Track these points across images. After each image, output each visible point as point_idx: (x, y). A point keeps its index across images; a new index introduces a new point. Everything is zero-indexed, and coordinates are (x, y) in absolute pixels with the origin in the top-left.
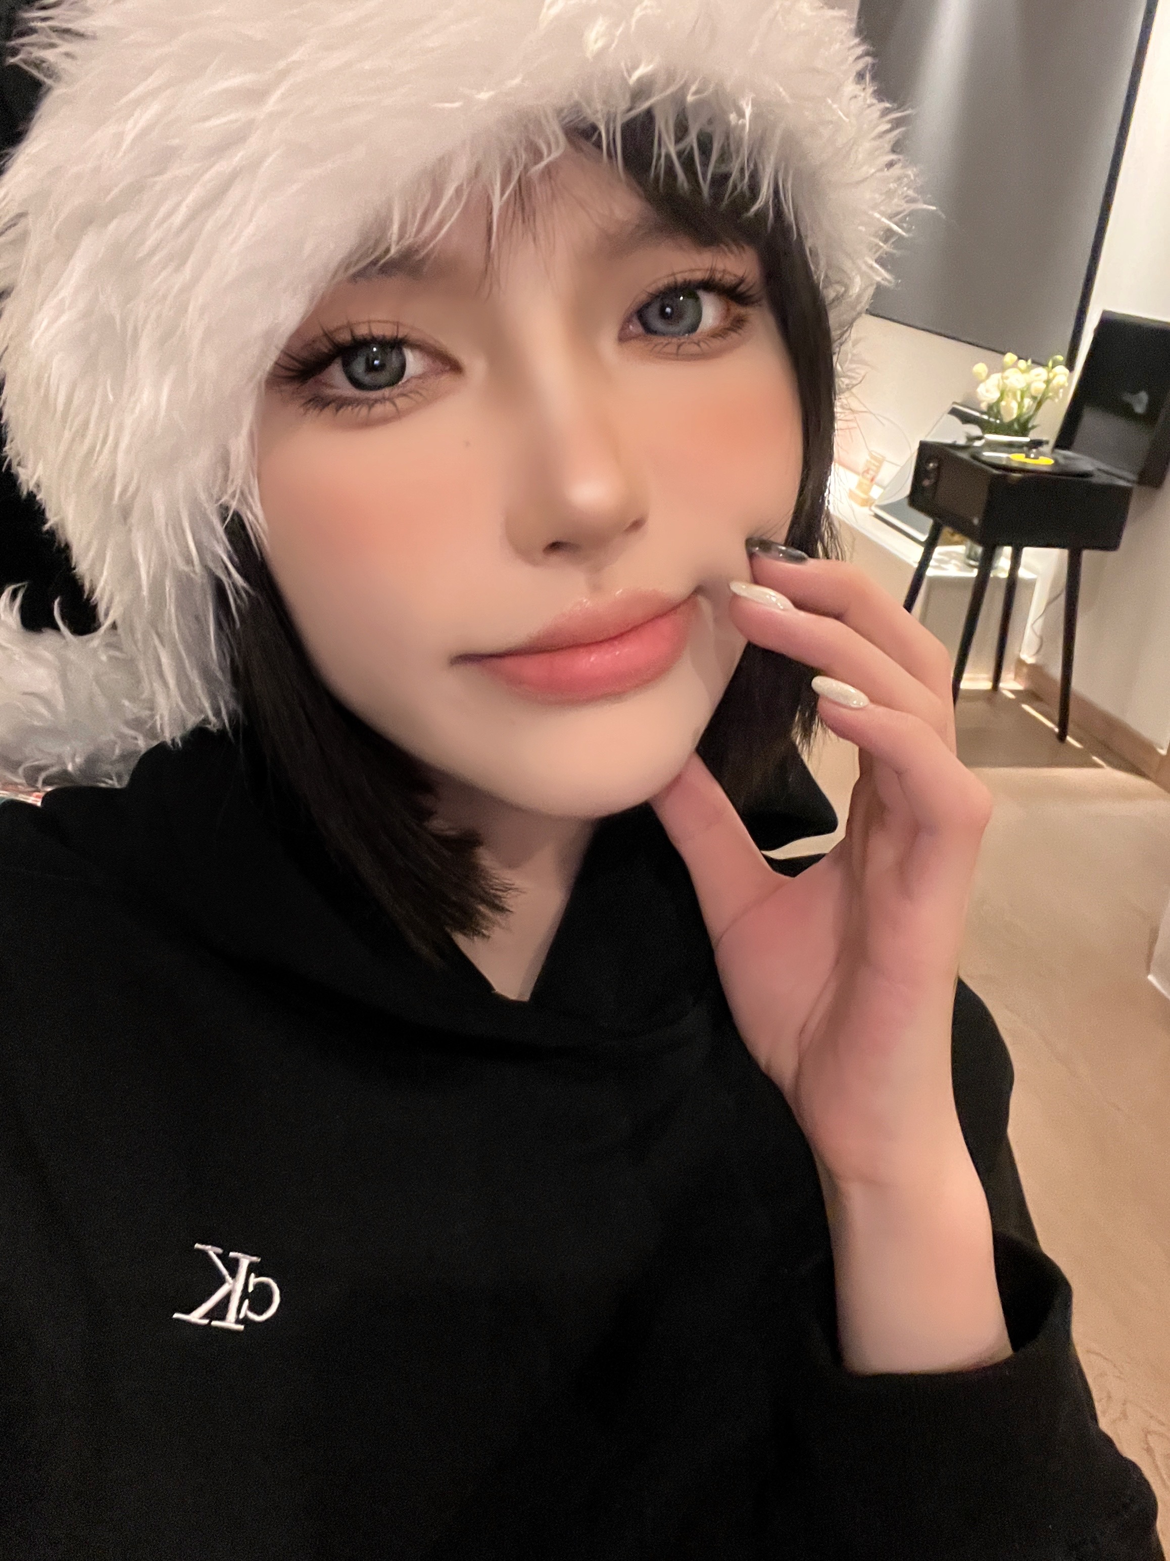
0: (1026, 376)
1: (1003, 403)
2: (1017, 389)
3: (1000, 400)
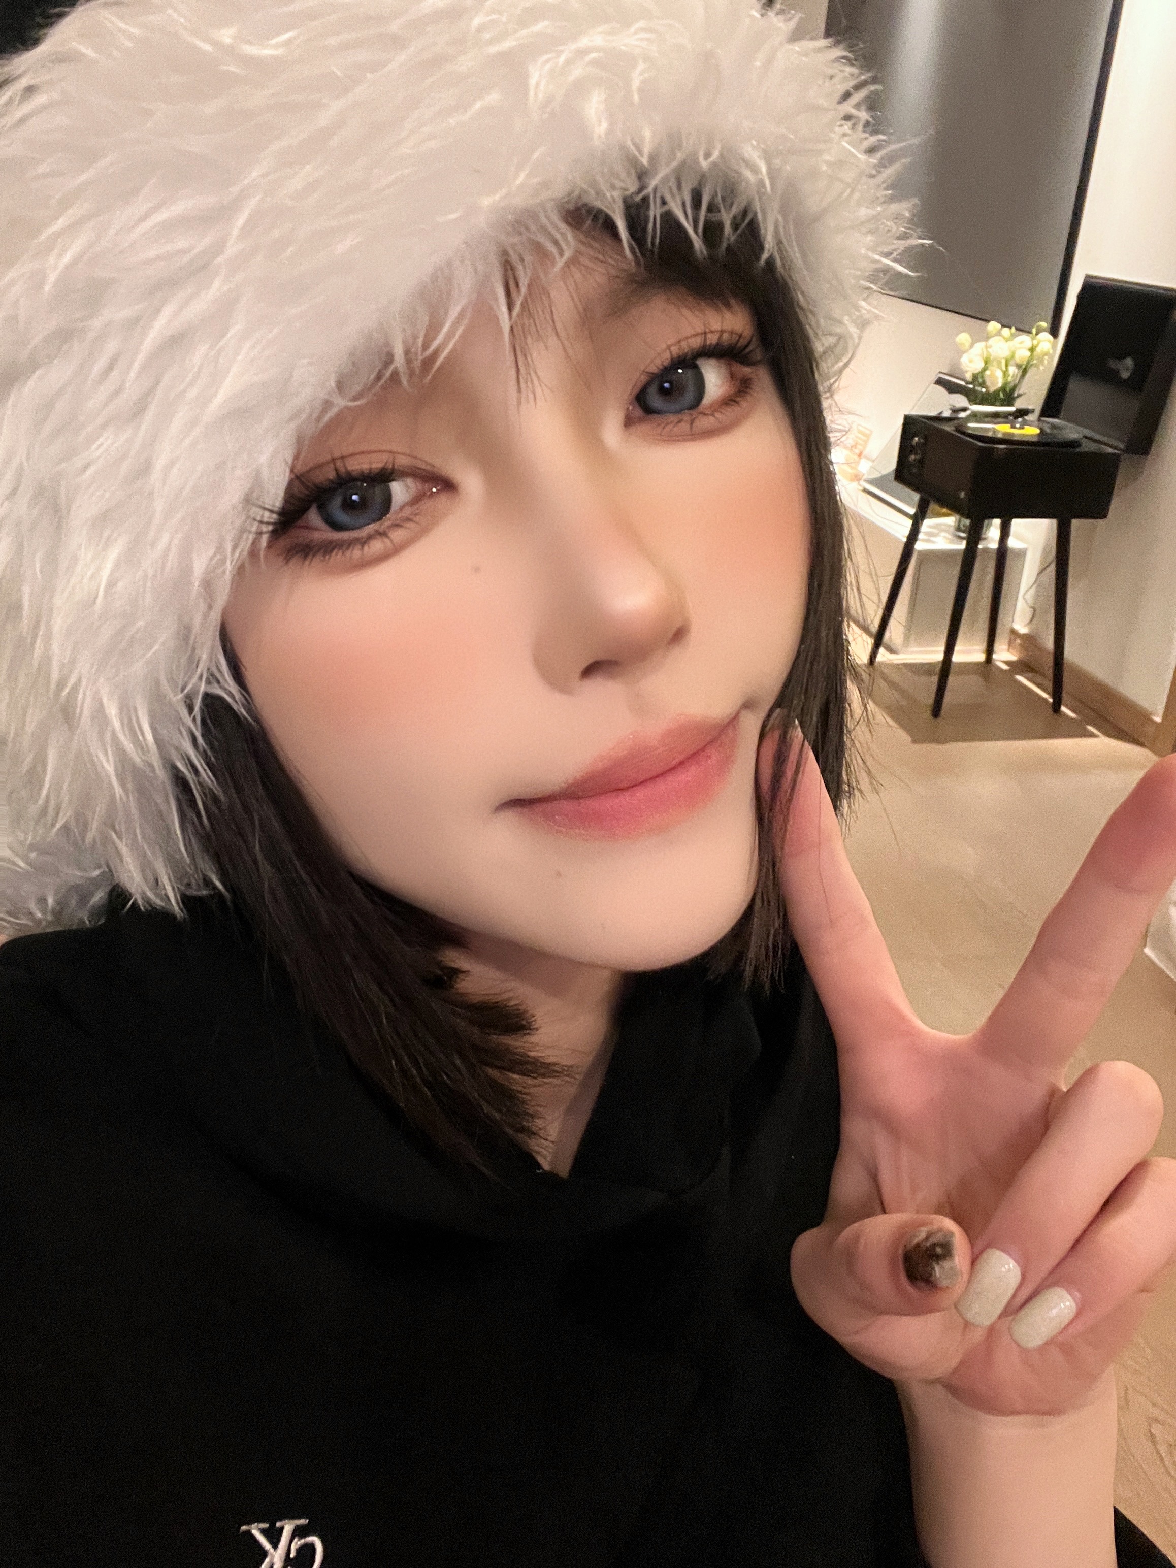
0: (1010, 344)
1: (988, 373)
2: (1001, 359)
3: (984, 370)
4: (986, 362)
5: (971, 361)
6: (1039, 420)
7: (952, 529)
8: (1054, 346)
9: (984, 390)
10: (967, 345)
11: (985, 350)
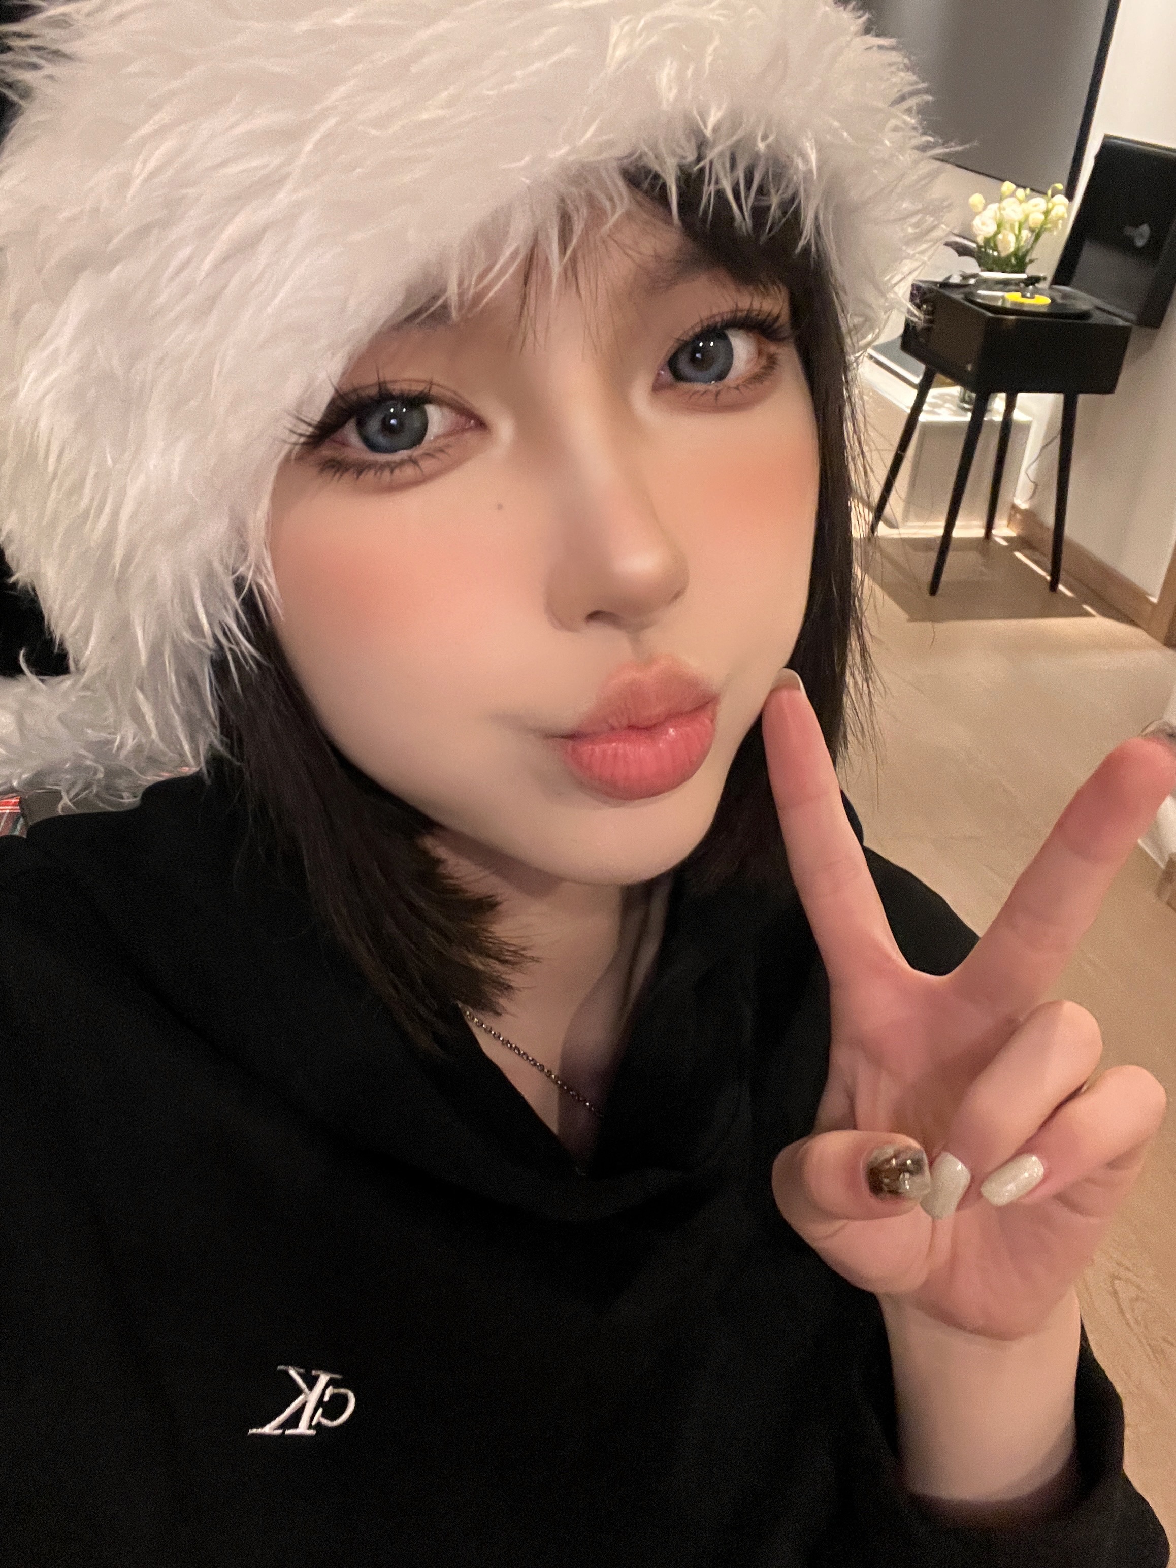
0: (1024, 205)
1: (1000, 236)
2: (1015, 222)
3: (997, 233)
4: (999, 226)
5: (983, 224)
6: (1050, 288)
7: (957, 400)
8: (1069, 210)
9: (996, 254)
10: (980, 207)
11: (998, 213)
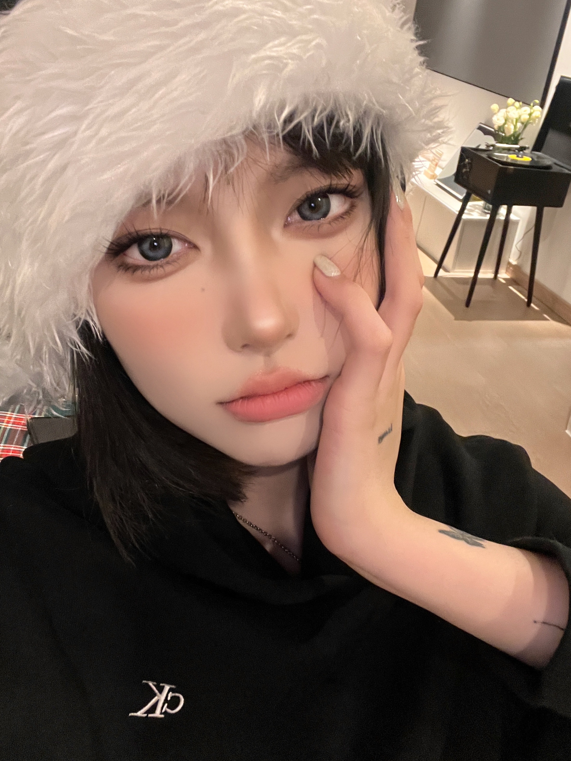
0: (519, 110)
1: (506, 126)
2: (514, 118)
3: (505, 124)
4: (506, 120)
5: (498, 120)
6: (531, 153)
7: (481, 208)
8: (542, 113)
9: (503, 135)
10: (497, 110)
11: (506, 114)
